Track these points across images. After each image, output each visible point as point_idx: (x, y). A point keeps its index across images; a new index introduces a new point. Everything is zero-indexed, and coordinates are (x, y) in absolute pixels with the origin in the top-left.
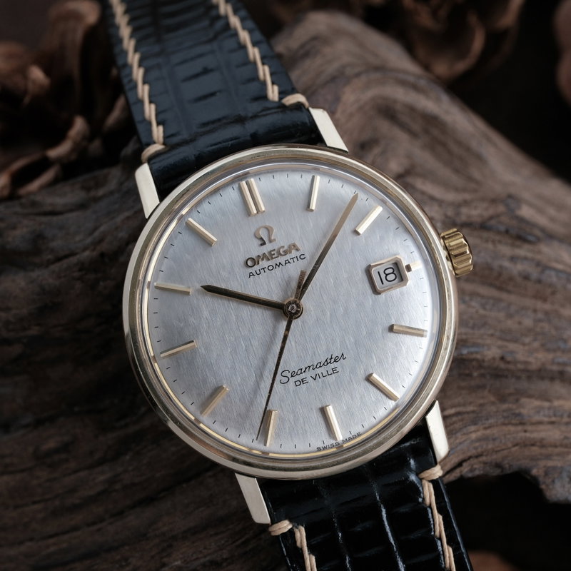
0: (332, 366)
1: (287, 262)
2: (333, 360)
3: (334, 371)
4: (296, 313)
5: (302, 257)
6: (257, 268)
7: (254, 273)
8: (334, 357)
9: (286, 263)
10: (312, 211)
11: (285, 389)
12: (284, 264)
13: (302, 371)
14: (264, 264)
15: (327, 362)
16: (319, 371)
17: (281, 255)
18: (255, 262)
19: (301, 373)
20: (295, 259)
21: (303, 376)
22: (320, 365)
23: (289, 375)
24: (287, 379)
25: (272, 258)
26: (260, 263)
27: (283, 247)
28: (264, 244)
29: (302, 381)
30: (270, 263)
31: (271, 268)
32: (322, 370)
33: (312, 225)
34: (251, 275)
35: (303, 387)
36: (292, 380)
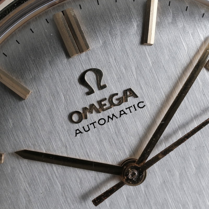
1: (122, 113)
5: (141, 105)
6: (84, 123)
7: (82, 130)
9: (121, 115)
10: (151, 45)
12: (118, 116)
14: (93, 117)
17: (115, 105)
18: (82, 115)
20: (132, 109)
25: (104, 110)
26: (88, 116)
27: (117, 94)
28: (91, 92)
30: (101, 115)
31: (102, 122)
33: (151, 63)
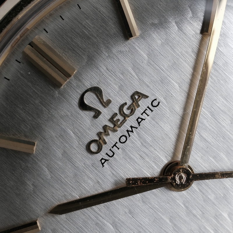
1: (139, 121)
5: (155, 104)
6: (106, 149)
7: (107, 157)
9: (139, 123)
12: (136, 125)
14: (112, 138)
17: (128, 116)
20: (148, 112)
25: (119, 126)
26: (107, 140)
28: (98, 114)
30: (119, 133)
31: (124, 140)
33: (145, 56)
34: (103, 161)
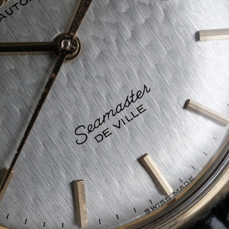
0: (136, 104)
2: (135, 97)
3: (140, 109)
4: (72, 50)
6: (5, 6)
8: (135, 92)
11: (85, 151)
13: (100, 122)
15: (129, 102)
16: (121, 116)
19: (100, 124)
21: (104, 127)
22: (120, 108)
23: (85, 131)
24: (84, 137)
29: (105, 134)
31: (24, 2)
32: (125, 113)
34: (1, 17)
35: (108, 140)
36: (91, 136)
